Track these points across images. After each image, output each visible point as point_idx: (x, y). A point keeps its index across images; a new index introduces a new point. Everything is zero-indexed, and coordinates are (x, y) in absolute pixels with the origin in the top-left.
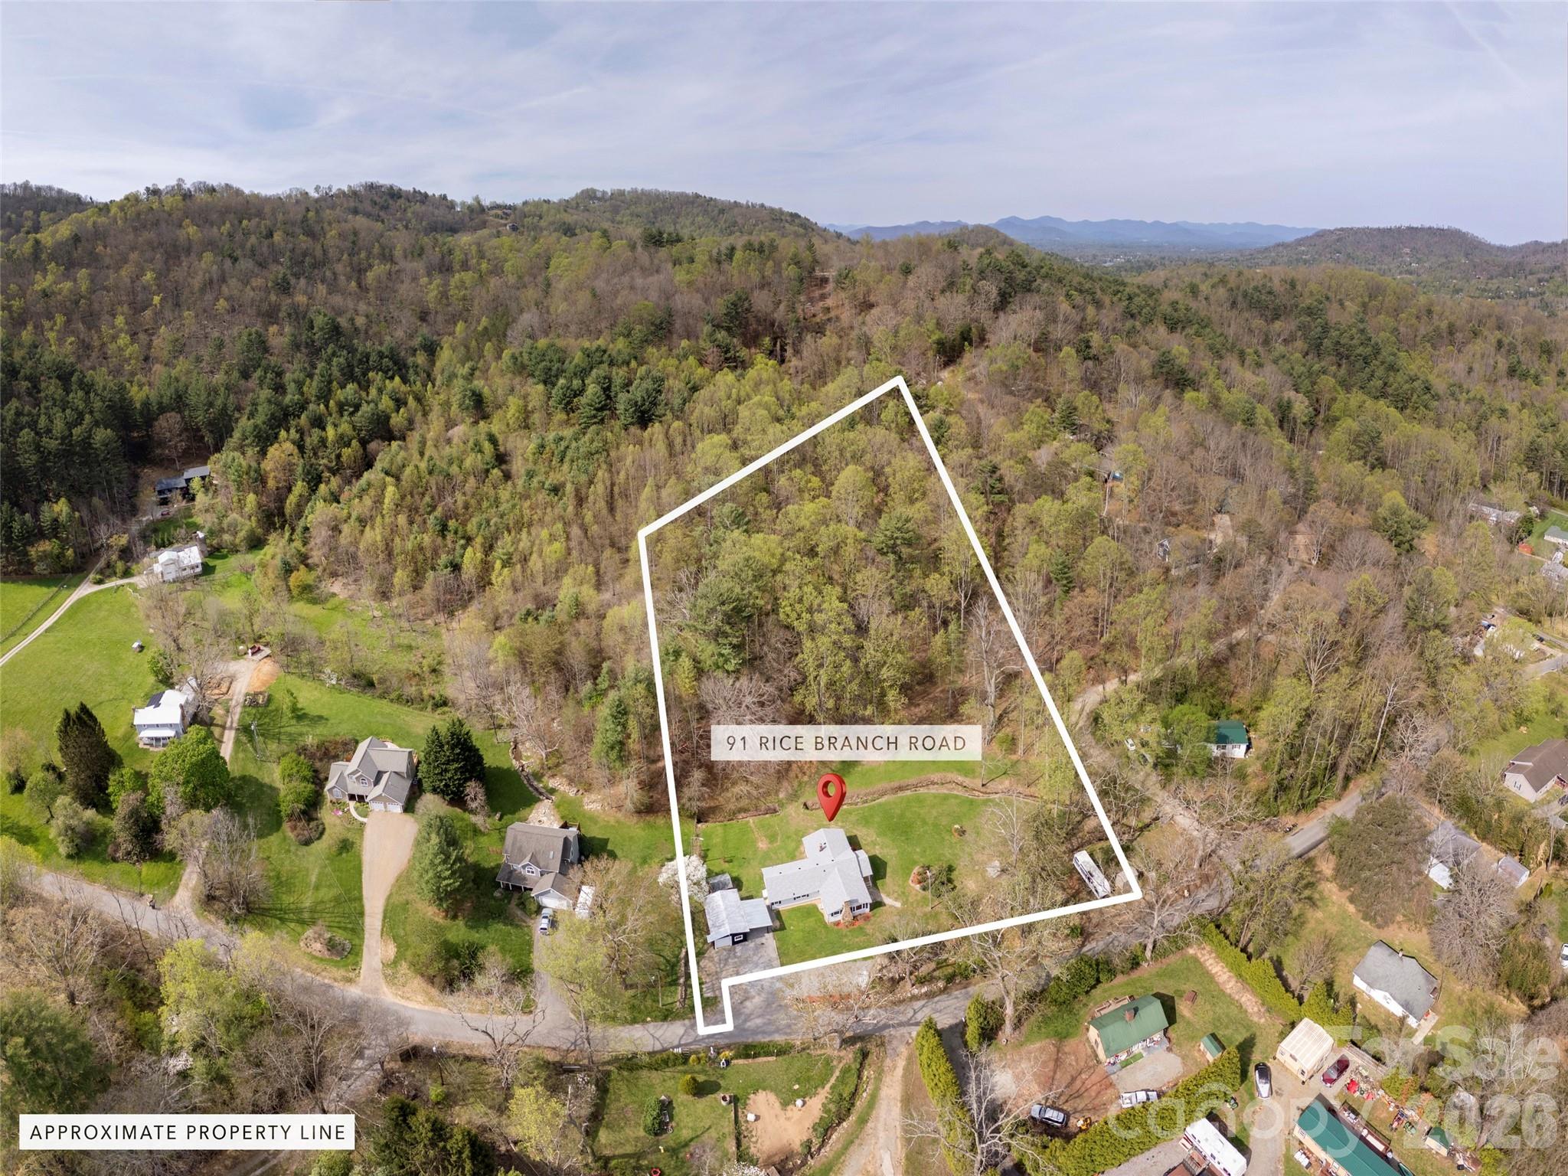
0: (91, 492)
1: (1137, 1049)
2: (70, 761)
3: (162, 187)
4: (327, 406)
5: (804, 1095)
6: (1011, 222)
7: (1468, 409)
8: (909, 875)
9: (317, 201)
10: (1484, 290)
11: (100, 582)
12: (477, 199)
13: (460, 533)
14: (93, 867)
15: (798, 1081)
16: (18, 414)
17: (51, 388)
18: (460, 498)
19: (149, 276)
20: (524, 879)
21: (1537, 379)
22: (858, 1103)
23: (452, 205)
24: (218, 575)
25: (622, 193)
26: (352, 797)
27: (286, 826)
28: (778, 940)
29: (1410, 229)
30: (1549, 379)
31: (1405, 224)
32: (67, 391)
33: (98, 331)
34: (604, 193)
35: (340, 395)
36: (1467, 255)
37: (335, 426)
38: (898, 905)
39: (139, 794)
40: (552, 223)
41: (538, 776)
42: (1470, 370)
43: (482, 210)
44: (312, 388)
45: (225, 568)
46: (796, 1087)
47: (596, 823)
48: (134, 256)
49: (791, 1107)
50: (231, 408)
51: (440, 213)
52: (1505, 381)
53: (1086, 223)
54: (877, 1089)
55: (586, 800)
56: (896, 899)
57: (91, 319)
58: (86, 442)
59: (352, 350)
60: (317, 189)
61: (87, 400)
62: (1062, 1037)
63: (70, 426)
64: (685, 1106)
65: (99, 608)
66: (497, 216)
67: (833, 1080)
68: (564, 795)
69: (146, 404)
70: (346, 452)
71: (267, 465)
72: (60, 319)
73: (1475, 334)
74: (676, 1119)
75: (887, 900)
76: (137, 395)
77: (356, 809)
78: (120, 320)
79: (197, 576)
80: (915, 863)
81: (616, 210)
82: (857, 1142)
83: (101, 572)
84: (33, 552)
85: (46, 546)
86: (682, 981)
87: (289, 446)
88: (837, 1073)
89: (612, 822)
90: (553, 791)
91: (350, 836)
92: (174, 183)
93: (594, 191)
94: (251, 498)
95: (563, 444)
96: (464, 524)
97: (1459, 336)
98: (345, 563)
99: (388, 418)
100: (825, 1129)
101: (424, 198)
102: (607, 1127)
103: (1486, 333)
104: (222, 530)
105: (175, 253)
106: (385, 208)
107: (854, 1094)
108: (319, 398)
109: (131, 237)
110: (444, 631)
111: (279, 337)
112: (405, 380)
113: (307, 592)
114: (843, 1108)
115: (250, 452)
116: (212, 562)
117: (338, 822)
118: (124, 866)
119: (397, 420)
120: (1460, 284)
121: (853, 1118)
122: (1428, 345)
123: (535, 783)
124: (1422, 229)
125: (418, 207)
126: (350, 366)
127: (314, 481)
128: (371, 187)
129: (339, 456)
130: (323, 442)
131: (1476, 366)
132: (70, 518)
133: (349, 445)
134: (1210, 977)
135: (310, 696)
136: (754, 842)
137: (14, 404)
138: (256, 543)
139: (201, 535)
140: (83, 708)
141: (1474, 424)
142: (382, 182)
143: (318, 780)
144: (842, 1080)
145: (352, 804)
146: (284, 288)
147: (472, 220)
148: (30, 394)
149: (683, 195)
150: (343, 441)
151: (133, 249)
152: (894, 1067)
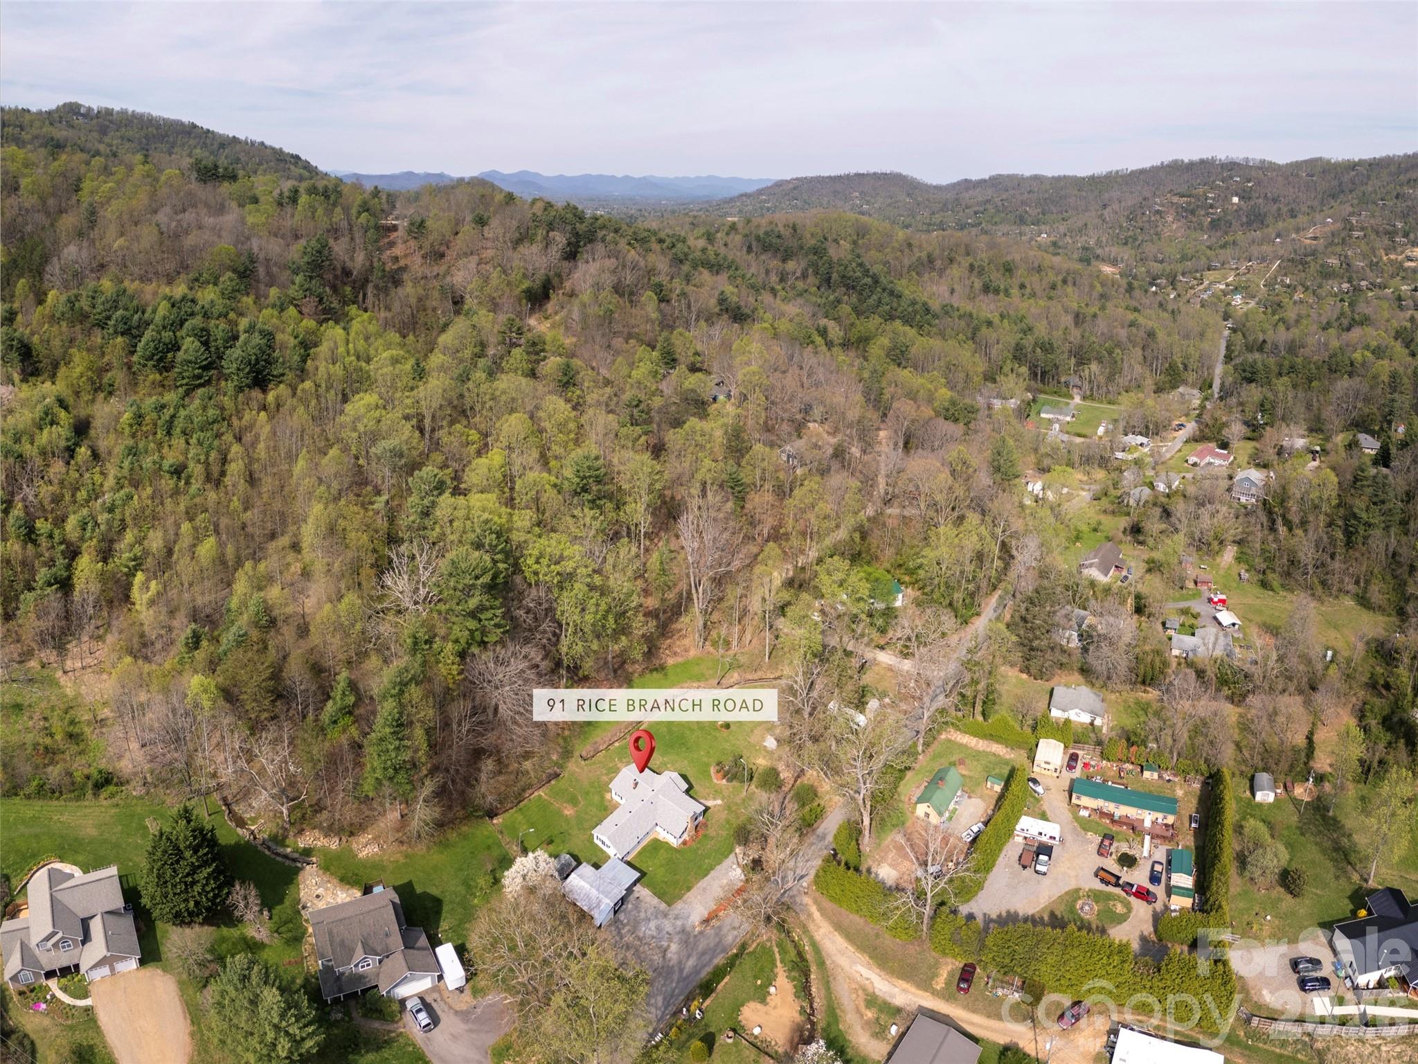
1: (951, 807)
5: (769, 982)
7: (963, 323)
8: (709, 776)
10: (930, 224)
13: (57, 538)
15: (756, 978)
20: (360, 978)
21: (1006, 291)
22: (808, 957)
25: (109, 112)
26: (50, 974)
29: (858, 175)
30: (1015, 291)
31: (853, 171)
34: (89, 109)
36: (909, 195)
38: (719, 802)
41: (278, 839)
42: (952, 291)
46: (759, 982)
47: (383, 869)
49: (769, 998)
52: (981, 297)
54: (811, 938)
55: (354, 846)
56: (715, 799)
62: (900, 824)
67: (778, 956)
68: (325, 851)
73: (951, 261)
75: (710, 803)
77: (65, 989)
80: (708, 765)
82: (831, 979)
88: (776, 950)
89: (402, 860)
90: (307, 852)
91: (79, 1037)
93: (78, 106)
96: (60, 521)
97: (938, 263)
100: (804, 990)
103: (959, 259)
107: (800, 954)
110: (59, 674)
114: (801, 969)
117: (47, 1022)
120: (908, 221)
121: (813, 968)
122: (914, 274)
123: (281, 850)
124: (868, 175)
131: (956, 287)
134: (965, 746)
136: (559, 813)
141: (969, 335)
144: (783, 951)
145: (53, 984)
152: (810, 915)
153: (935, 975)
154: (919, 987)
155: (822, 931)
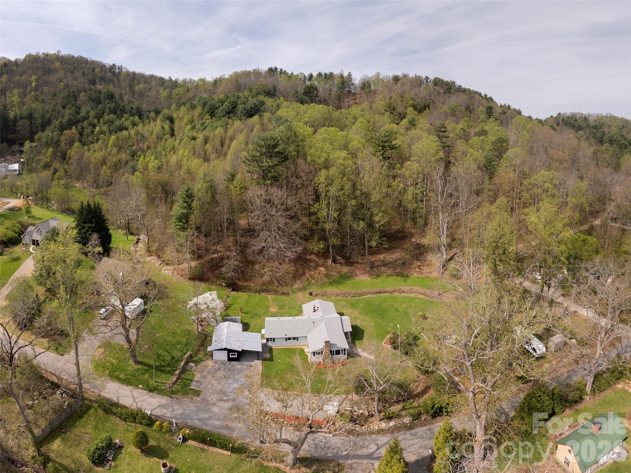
8: (382, 339)
19: (33, 77)
28: (264, 367)
35: (107, 118)
37: (100, 127)
38: (372, 357)
48: (29, 71)
50: (53, 118)
55: (164, 269)
56: (370, 354)
64: (131, 456)
68: (153, 265)
69: (15, 116)
71: (62, 137)
74: (118, 462)
75: (362, 353)
76: (12, 113)
77: (33, 248)
78: (15, 92)
79: (15, 175)
80: (388, 333)
86: (177, 372)
87: (74, 131)
90: (147, 262)
94: (50, 150)
98: (85, 171)
99: (127, 129)
102: (63, 439)
105: (48, 72)
108: (95, 117)
112: (141, 119)
129: (98, 139)
130: (93, 132)
139: (22, 160)
143: (21, 233)
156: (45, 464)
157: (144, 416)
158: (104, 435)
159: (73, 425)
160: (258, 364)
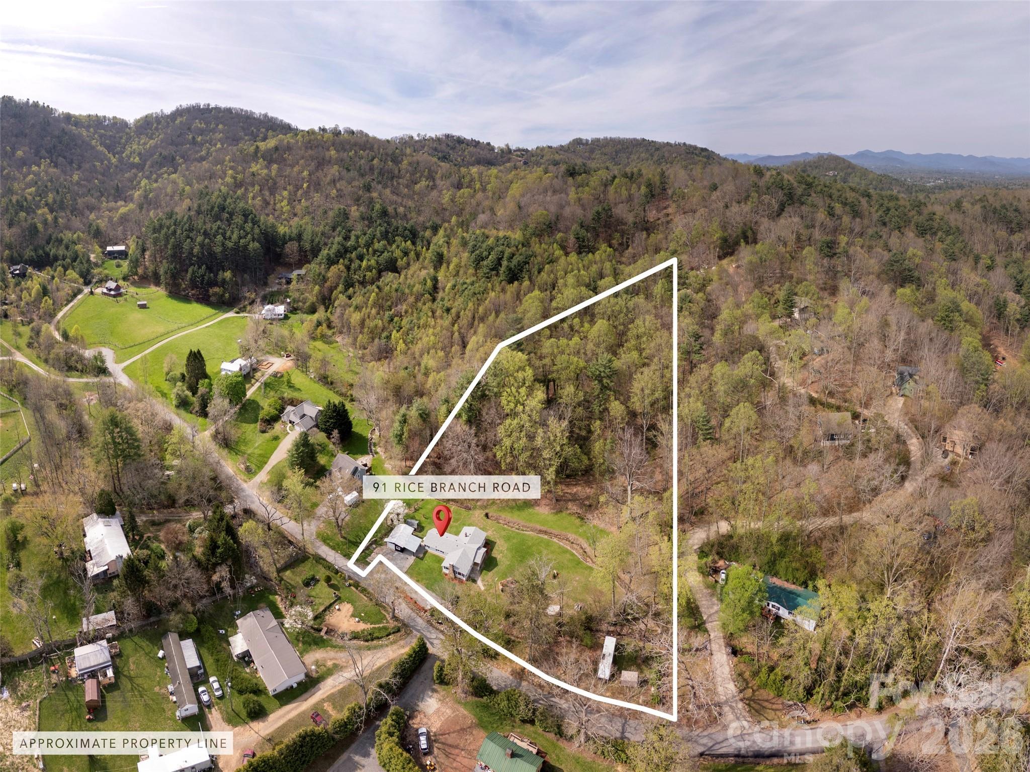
0: (244, 271)
2: (188, 372)
3: (327, 127)
4: (368, 251)
5: (362, 620)
6: (863, 155)
9: (416, 142)
11: (238, 313)
12: (507, 145)
14: (182, 412)
15: (365, 613)
16: (219, 228)
17: (238, 219)
18: (404, 307)
19: (305, 173)
22: (375, 642)
23: (492, 149)
24: (289, 321)
25: (598, 140)
26: (290, 422)
27: (259, 423)
28: (415, 562)
32: (245, 222)
33: (275, 197)
34: (587, 140)
35: (377, 246)
37: (368, 260)
38: (483, 588)
39: (207, 390)
40: (548, 160)
43: (509, 151)
44: (362, 241)
45: (294, 318)
46: (363, 614)
48: (302, 162)
49: (353, 618)
50: (322, 243)
51: (484, 154)
53: (918, 155)
54: (387, 646)
56: (484, 585)
57: (273, 190)
58: (245, 247)
59: (389, 224)
60: (418, 135)
61: (252, 229)
63: (240, 238)
64: (321, 585)
65: (233, 323)
66: (517, 156)
67: (377, 626)
69: (284, 236)
70: (369, 274)
71: (329, 274)
72: (257, 188)
74: (315, 587)
75: (479, 582)
76: (282, 230)
77: (289, 427)
78: (285, 193)
79: (280, 320)
80: (512, 576)
81: (592, 151)
82: (358, 652)
83: (240, 309)
84: (211, 291)
85: (216, 289)
87: (341, 267)
88: (381, 625)
91: (281, 435)
92: (333, 126)
93: (580, 140)
94: (317, 287)
95: (465, 286)
98: (346, 328)
99: (396, 260)
101: (477, 144)
102: (291, 571)
104: (299, 301)
105: (322, 163)
106: (453, 148)
107: (378, 638)
108: (365, 246)
109: (302, 152)
111: (354, 212)
112: (414, 243)
113: (323, 337)
114: (368, 637)
115: (323, 266)
116: (290, 315)
117: (280, 429)
118: (193, 416)
119: (400, 263)
121: (367, 644)
123: (372, 447)
125: (472, 149)
126: (387, 232)
127: (349, 284)
128: (447, 136)
129: (365, 276)
130: (360, 266)
132: (231, 279)
133: (371, 271)
135: (298, 379)
137: (219, 223)
138: (313, 310)
139: (288, 300)
140: (199, 352)
142: (454, 134)
143: (282, 410)
144: (380, 629)
145: (290, 425)
146: (368, 188)
147: (502, 157)
148: (228, 220)
149: (635, 139)
150: (369, 268)
151: (303, 158)
152: (403, 647)
153: (334, 708)
154: (332, 694)
155: (391, 653)
156: (280, 581)
157: (334, 568)
158: (312, 573)
159: (298, 566)
160: (412, 559)
